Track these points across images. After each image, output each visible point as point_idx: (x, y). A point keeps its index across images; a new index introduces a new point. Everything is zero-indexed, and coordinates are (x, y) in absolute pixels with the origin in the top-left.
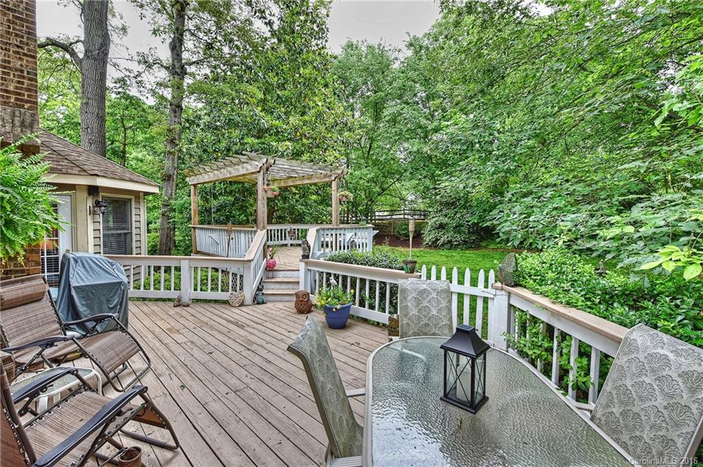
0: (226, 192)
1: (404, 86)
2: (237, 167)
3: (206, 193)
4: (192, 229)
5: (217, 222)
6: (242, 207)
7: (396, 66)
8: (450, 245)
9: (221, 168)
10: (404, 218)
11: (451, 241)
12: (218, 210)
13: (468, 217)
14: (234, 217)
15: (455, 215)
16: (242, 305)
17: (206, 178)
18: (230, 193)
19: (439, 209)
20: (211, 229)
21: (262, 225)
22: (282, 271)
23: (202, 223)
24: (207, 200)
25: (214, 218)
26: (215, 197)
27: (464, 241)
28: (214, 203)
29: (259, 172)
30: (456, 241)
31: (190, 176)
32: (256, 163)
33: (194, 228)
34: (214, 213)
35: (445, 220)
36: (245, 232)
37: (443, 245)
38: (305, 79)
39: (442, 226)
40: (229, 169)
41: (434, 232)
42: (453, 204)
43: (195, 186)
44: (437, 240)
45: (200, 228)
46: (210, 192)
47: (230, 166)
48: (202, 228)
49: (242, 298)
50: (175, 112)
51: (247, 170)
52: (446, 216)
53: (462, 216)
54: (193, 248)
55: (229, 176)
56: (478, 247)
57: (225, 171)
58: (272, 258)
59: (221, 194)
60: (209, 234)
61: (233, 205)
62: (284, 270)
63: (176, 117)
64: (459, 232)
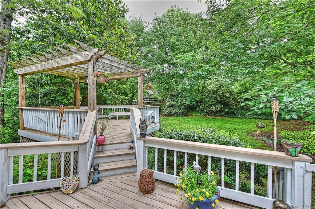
0: (51, 83)
1: (152, 39)
2: (66, 58)
3: (34, 83)
4: (20, 111)
5: (43, 105)
6: (64, 94)
7: (146, 30)
8: (177, 115)
9: (48, 59)
10: (150, 102)
11: (177, 113)
12: (44, 96)
13: (184, 102)
14: (58, 101)
15: (178, 100)
16: (77, 189)
17: (33, 69)
18: (55, 84)
19: (170, 98)
20: (38, 110)
21: (92, 107)
22: (110, 144)
23: (30, 105)
24: (34, 88)
25: (41, 102)
26: (42, 86)
27: (182, 113)
28: (41, 91)
29: (89, 61)
30: (179, 113)
31: (18, 67)
32: (87, 53)
33: (22, 109)
34: (41, 98)
35: (174, 103)
36: (73, 113)
37: (173, 115)
38: (112, 14)
39: (172, 106)
40: (58, 59)
41: (168, 109)
42: (176, 95)
43: (23, 76)
44: (171, 112)
45: (28, 110)
46: (38, 82)
47: (58, 57)
48: (29, 110)
49: (77, 182)
50: (5, 20)
51: (77, 59)
52: (173, 101)
53: (181, 101)
54: (20, 125)
55: (57, 65)
56: (188, 115)
57: (53, 61)
58: (102, 135)
59: (47, 84)
60: (36, 114)
61: (57, 92)
62: (112, 144)
63: (6, 24)
64: (180, 109)
